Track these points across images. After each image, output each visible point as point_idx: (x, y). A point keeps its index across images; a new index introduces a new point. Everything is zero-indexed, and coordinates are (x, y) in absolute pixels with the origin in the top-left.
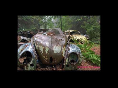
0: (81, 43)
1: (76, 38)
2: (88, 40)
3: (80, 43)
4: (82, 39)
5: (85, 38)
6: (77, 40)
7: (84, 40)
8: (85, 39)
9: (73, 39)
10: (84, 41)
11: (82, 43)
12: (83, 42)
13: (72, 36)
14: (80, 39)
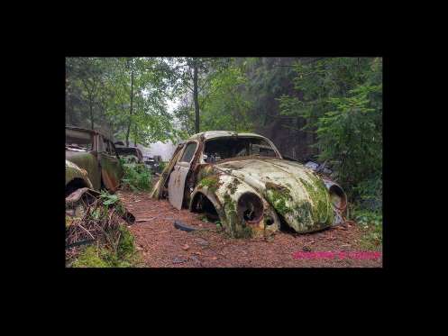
0: (275, 227)
1: (236, 182)
2: (336, 198)
3: (269, 222)
4: (281, 191)
5: (310, 182)
6: (235, 197)
7: (300, 194)
8: (309, 188)
9: (210, 186)
10: (306, 206)
11: (286, 228)
12: (292, 220)
13: (208, 169)
14: (269, 186)
